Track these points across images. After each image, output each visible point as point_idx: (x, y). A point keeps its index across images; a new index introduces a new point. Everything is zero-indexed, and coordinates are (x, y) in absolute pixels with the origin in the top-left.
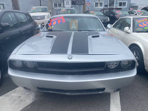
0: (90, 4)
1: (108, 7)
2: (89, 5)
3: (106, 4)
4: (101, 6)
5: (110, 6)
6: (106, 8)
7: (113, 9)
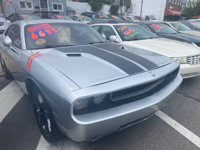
0: (11, 2)
1: (41, 9)
2: (10, 4)
3: (37, 6)
4: (30, 7)
5: (42, 8)
6: (37, 10)
7: (48, 12)
